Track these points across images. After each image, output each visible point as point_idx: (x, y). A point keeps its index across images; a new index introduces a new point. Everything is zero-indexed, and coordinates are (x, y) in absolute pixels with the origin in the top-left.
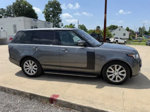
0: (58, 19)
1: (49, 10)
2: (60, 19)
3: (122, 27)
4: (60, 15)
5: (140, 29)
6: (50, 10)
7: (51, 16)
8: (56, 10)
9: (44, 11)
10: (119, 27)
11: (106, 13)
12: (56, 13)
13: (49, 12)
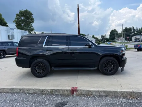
0: (30, 28)
1: (20, 19)
2: (33, 28)
3: (89, 35)
4: (32, 24)
5: (102, 37)
6: (22, 20)
7: (23, 25)
8: (28, 20)
9: (15, 20)
10: (86, 35)
11: (79, 23)
12: (28, 22)
13: (20, 21)
